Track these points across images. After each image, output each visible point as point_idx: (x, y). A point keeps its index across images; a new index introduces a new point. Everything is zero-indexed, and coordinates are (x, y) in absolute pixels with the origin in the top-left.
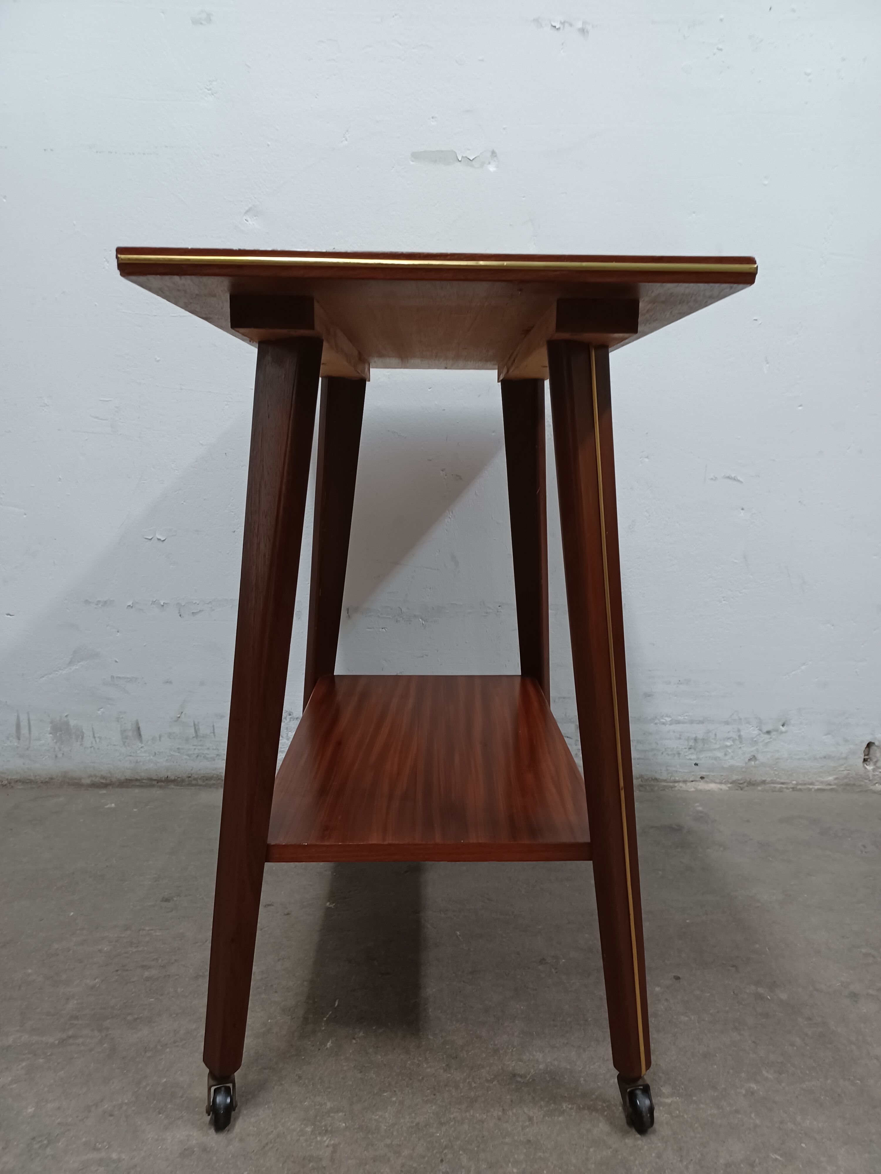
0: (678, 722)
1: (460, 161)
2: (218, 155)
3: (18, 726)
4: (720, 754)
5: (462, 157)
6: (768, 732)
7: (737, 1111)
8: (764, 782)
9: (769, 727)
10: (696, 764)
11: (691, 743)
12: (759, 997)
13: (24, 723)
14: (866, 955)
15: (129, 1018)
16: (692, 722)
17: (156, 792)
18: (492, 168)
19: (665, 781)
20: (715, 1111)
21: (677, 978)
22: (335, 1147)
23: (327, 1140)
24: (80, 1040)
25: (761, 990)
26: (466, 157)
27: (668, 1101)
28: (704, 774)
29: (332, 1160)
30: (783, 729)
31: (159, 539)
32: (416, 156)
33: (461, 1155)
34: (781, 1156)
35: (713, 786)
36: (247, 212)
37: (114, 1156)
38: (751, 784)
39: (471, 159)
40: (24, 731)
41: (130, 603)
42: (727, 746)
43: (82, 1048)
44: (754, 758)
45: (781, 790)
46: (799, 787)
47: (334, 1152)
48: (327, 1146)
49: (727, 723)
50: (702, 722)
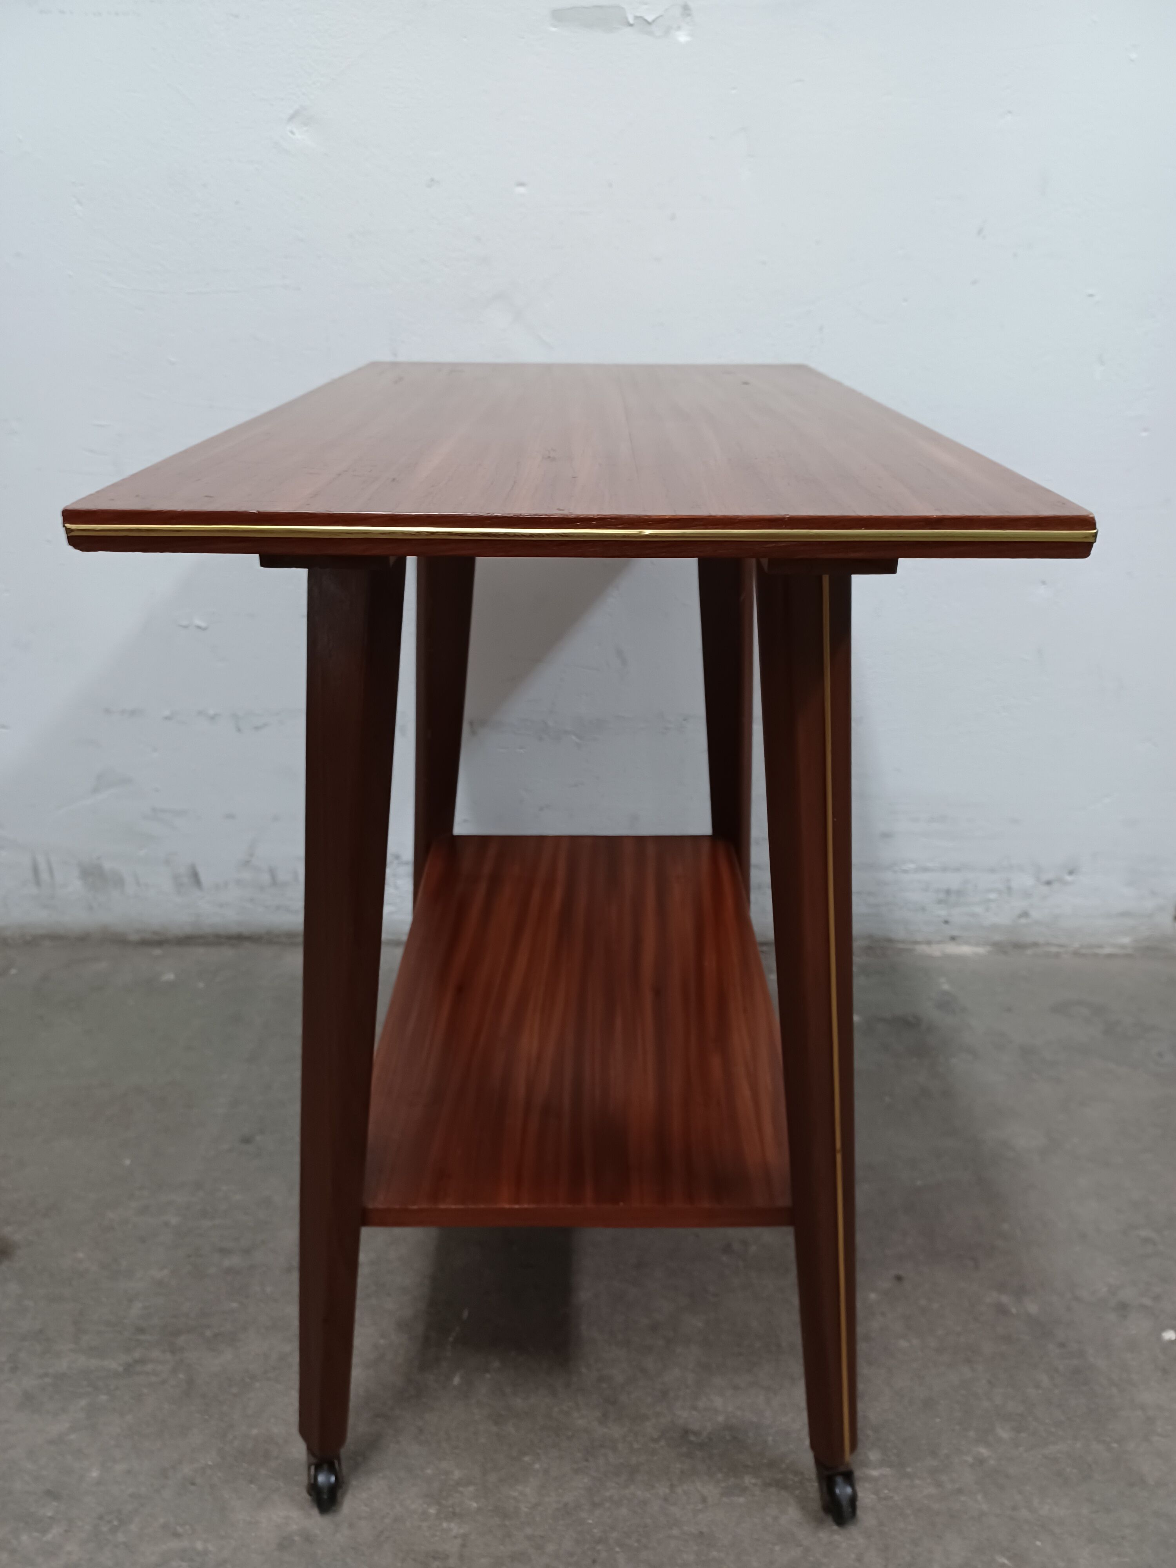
0: (926, 870)
1: (631, 25)
2: (237, 16)
3: (36, 870)
4: (978, 909)
5: (636, 18)
6: (1049, 883)
7: (960, 1491)
8: (1035, 944)
9: (1050, 876)
10: (946, 922)
11: (942, 896)
12: (1002, 1310)
13: (43, 866)
14: (1146, 1241)
15: (208, 1333)
16: (944, 869)
17: (228, 953)
18: (682, 37)
19: (903, 942)
20: (932, 1490)
21: (899, 1278)
22: (465, 1536)
23: (455, 1528)
24: (149, 1367)
25: (1005, 1299)
26: (641, 17)
27: (875, 1473)
28: (955, 933)
29: (461, 1557)
30: (1069, 878)
31: (199, 627)
32: (559, 16)
33: (618, 1552)
34: (1009, 1558)
35: (965, 950)
36: (292, 118)
37: (199, 1546)
38: (1019, 946)
39: (650, 19)
40: (45, 876)
41: (167, 713)
42: (990, 900)
43: (153, 1379)
44: (1025, 914)
45: (1057, 955)
46: (1083, 951)
47: (464, 1546)
48: (455, 1537)
49: (992, 871)
50: (957, 870)
